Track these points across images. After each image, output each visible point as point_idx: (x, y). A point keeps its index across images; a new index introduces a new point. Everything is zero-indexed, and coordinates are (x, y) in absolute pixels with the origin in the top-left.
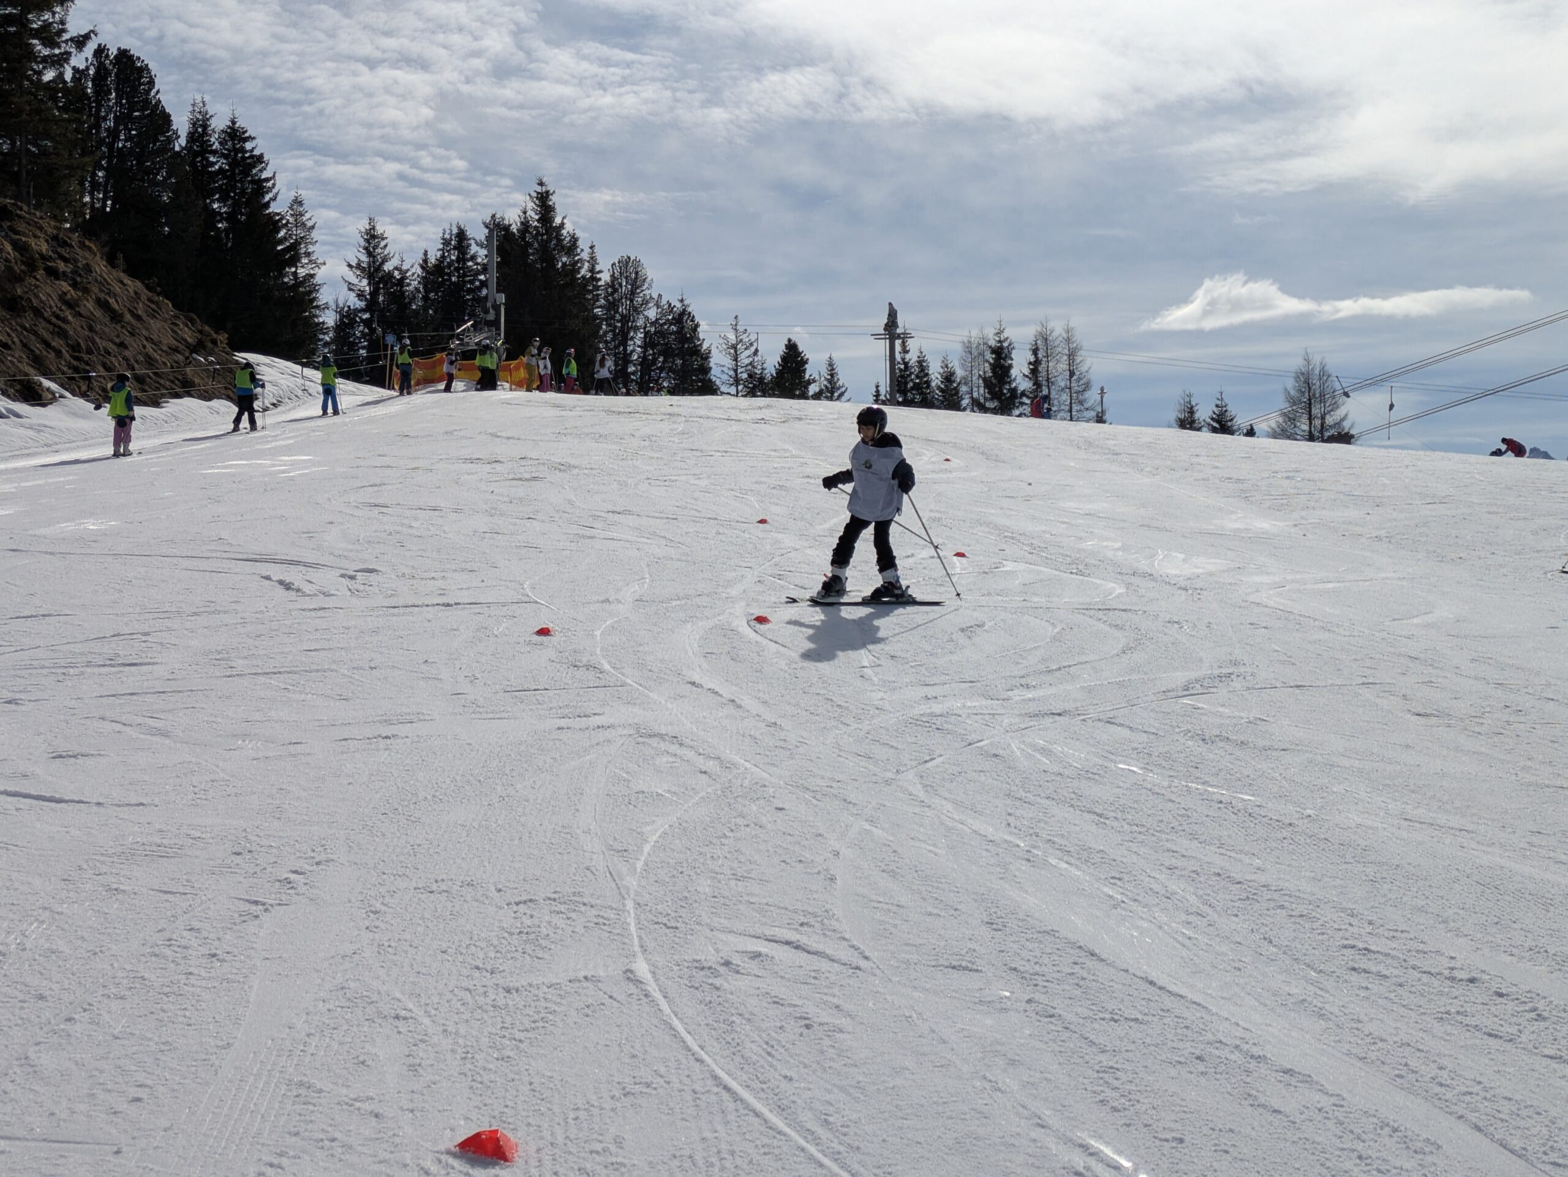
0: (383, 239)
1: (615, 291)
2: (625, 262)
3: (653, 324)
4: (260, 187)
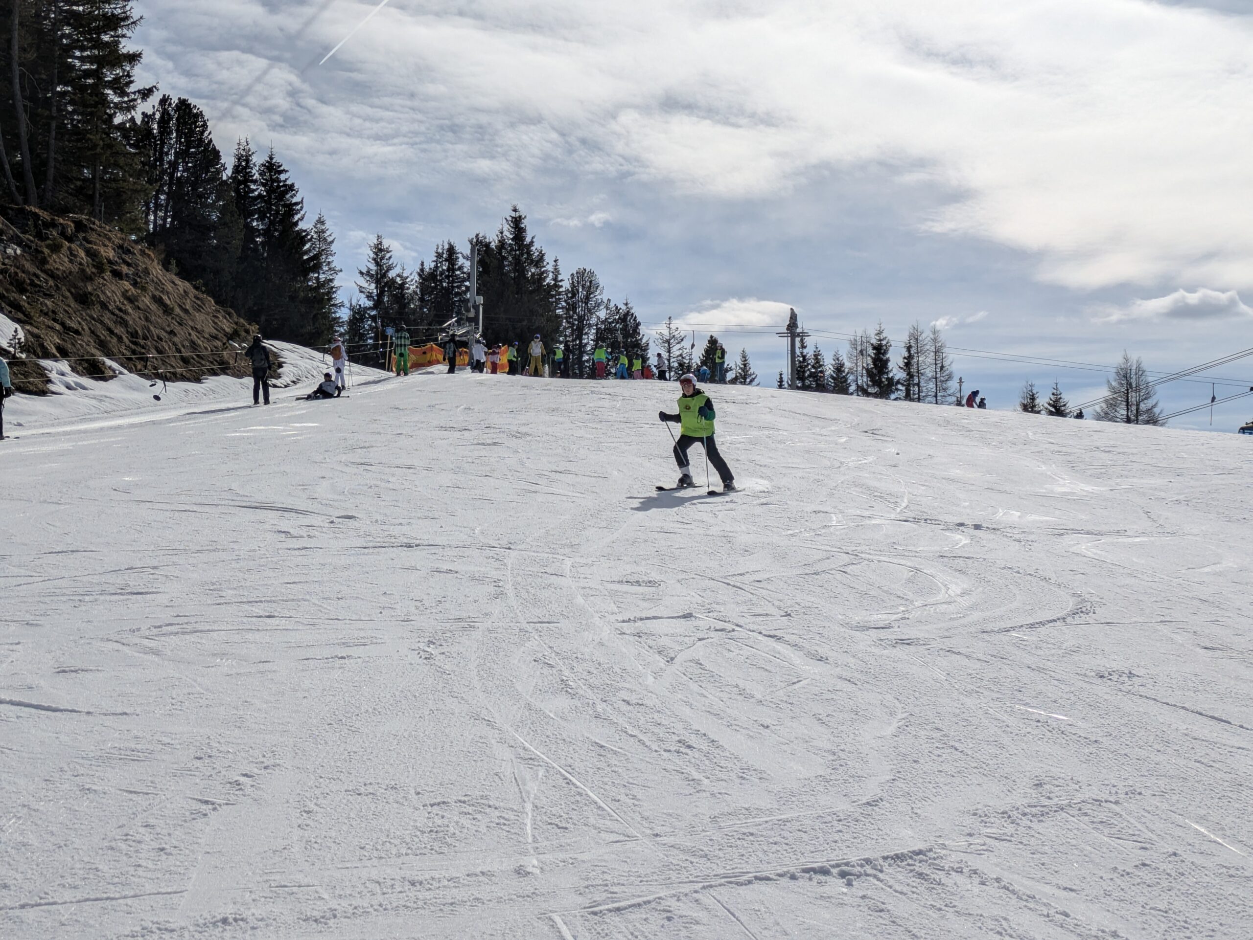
0: (388, 252)
1: (574, 295)
2: (581, 274)
3: (603, 322)
4: (291, 210)
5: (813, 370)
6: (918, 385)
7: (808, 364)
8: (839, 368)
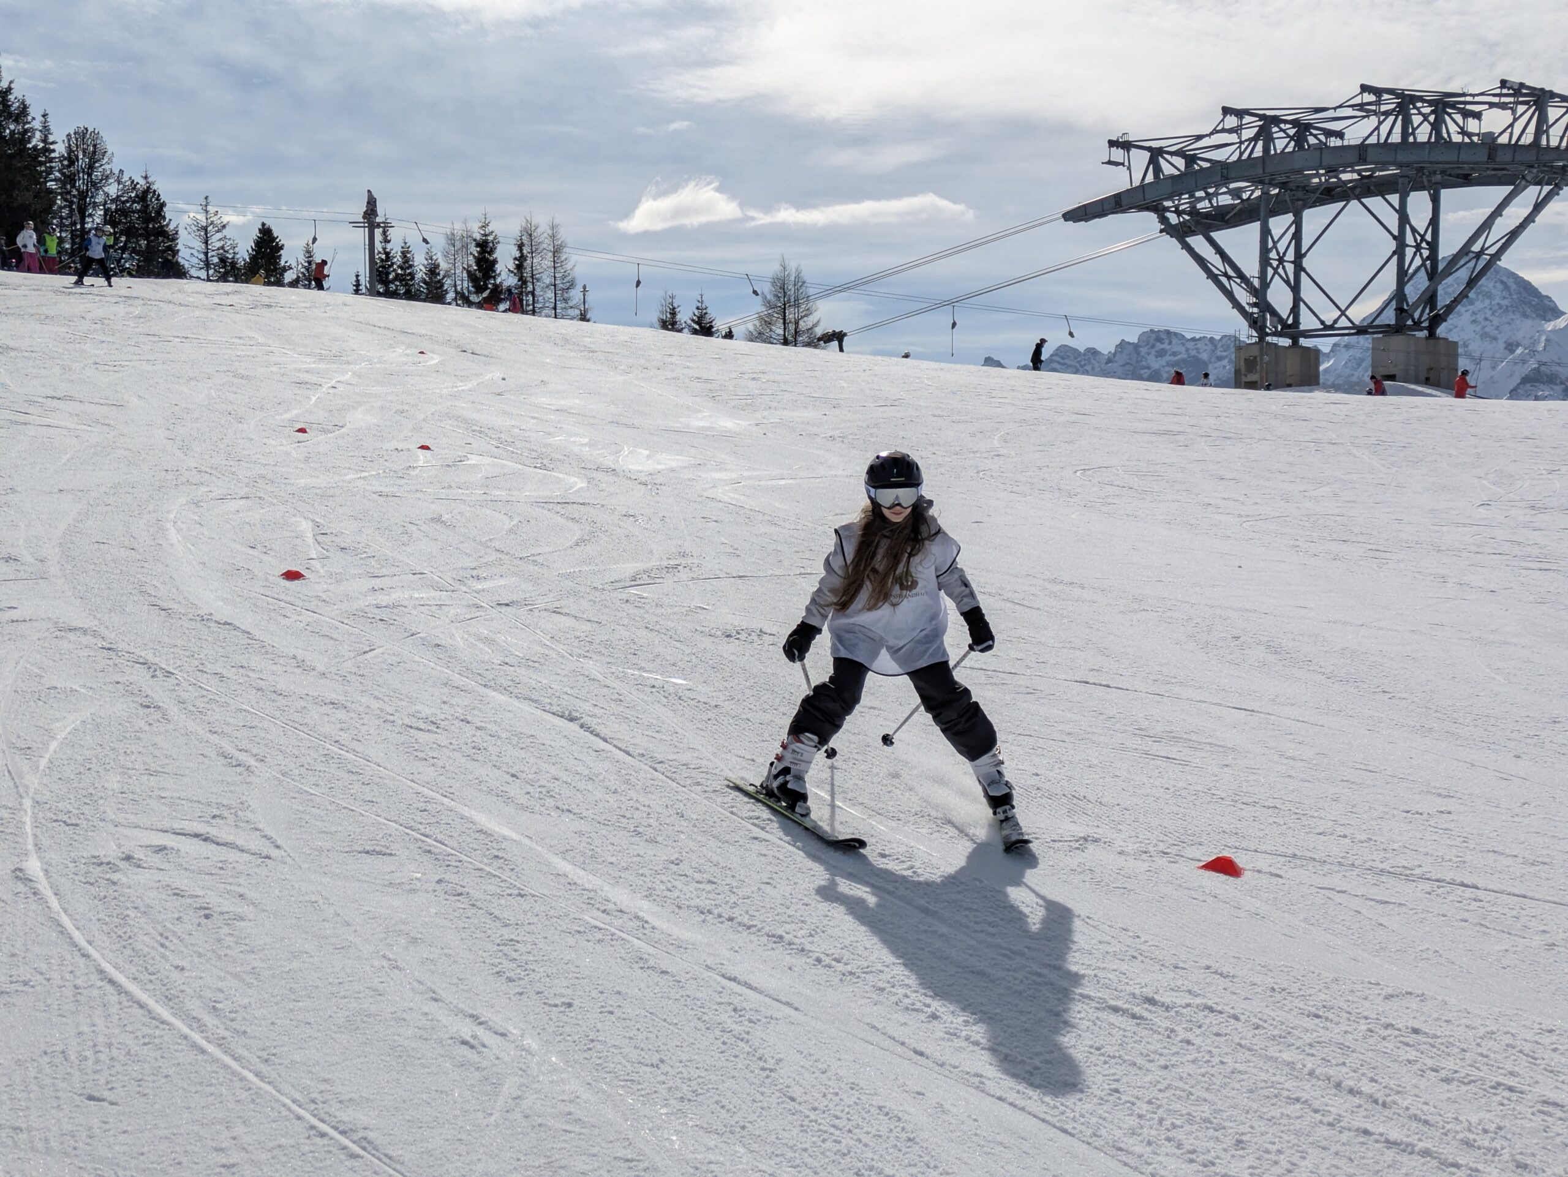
1: (72, 163)
2: (82, 135)
3: (113, 201)
5: (400, 271)
6: (533, 293)
7: (393, 264)
8: (433, 270)
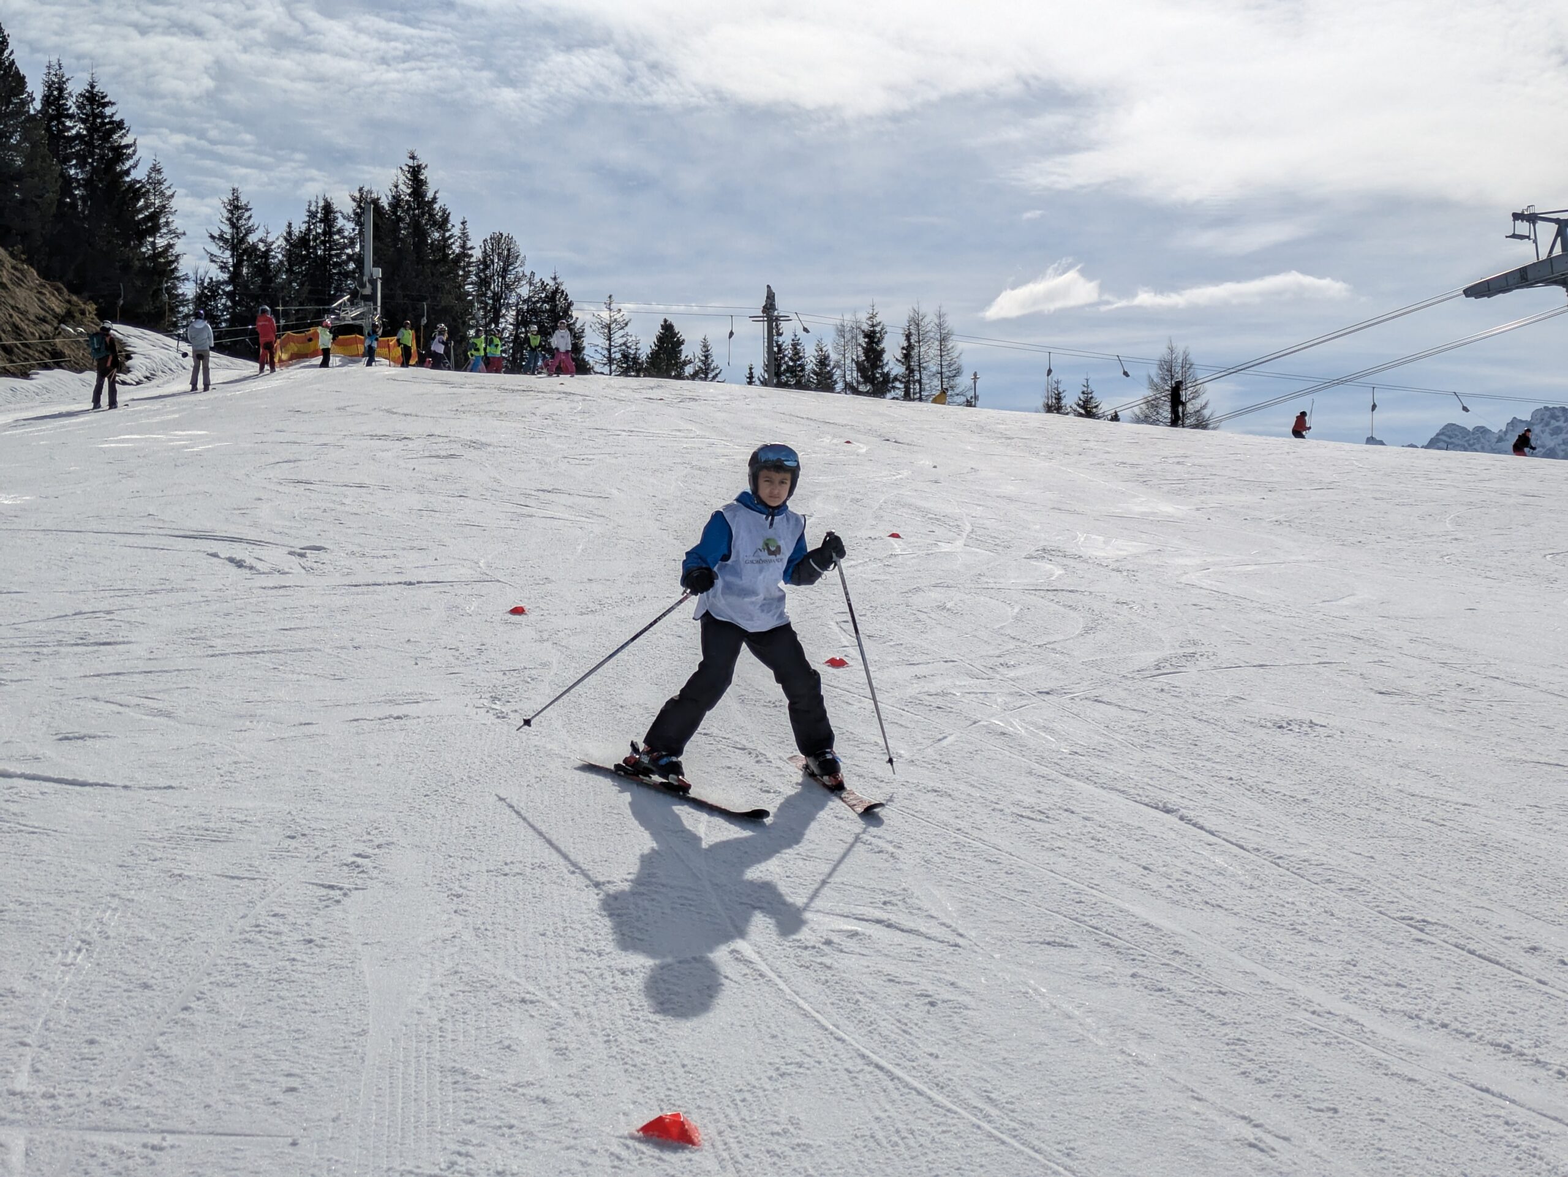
0: (247, 209)
1: (487, 266)
2: (497, 239)
3: (525, 302)
4: (119, 154)
5: (791, 364)
6: (920, 382)
7: (785, 356)
8: (823, 361)
